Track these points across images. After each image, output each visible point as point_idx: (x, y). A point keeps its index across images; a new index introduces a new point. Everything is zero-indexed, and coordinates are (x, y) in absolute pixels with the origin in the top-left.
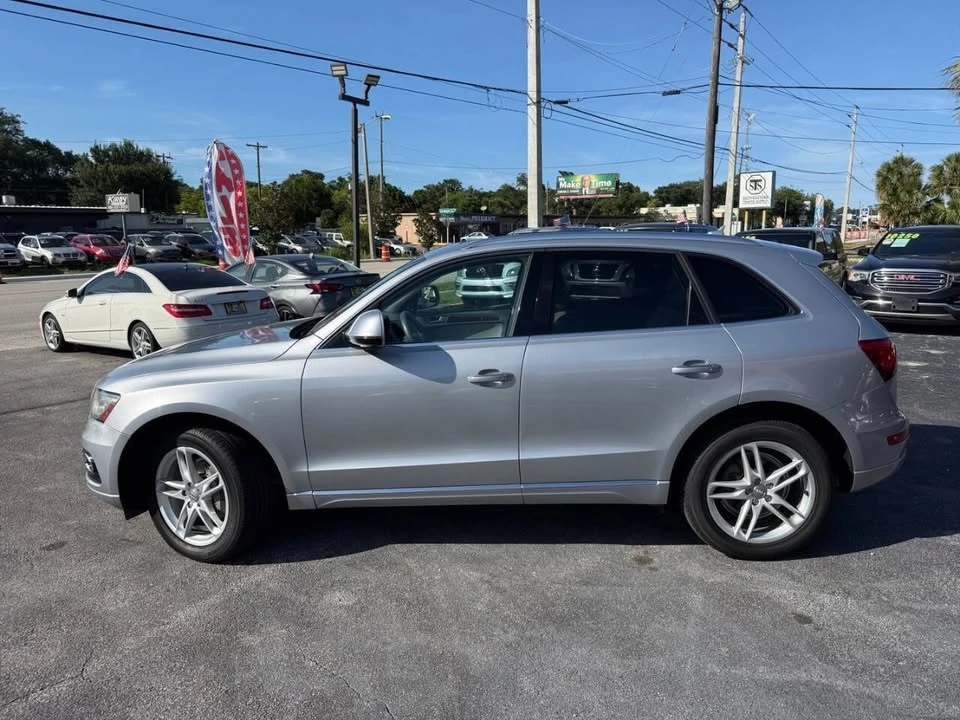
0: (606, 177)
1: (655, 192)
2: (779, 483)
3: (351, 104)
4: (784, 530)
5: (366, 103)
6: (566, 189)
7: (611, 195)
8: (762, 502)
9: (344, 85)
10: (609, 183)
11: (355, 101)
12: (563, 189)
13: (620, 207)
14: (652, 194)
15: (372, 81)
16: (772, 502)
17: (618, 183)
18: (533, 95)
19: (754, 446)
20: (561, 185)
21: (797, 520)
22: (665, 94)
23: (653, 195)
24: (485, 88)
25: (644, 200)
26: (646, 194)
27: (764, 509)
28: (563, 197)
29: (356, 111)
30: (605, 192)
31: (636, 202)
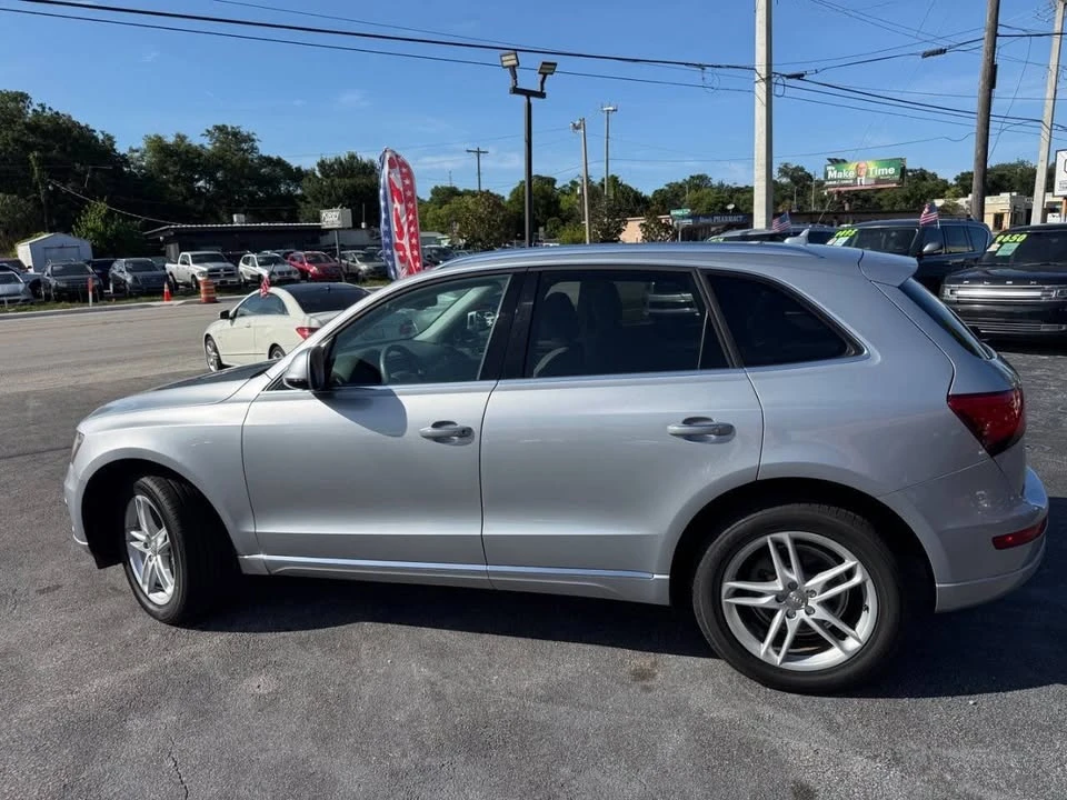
0: (888, 163)
1: (956, 179)
2: (823, 591)
3: (524, 98)
4: (831, 657)
5: (541, 95)
6: (836, 180)
7: (894, 185)
8: (801, 614)
9: (515, 77)
10: (892, 171)
11: (529, 93)
12: (832, 180)
13: (907, 199)
14: (952, 181)
15: (547, 69)
16: (814, 616)
17: (903, 171)
18: (762, 70)
19: (785, 537)
20: (830, 175)
21: (852, 644)
22: (926, 55)
23: (954, 183)
24: (700, 66)
25: (941, 189)
26: (946, 181)
27: (803, 625)
28: (832, 189)
29: (529, 106)
30: (887, 181)
31: (929, 192)
